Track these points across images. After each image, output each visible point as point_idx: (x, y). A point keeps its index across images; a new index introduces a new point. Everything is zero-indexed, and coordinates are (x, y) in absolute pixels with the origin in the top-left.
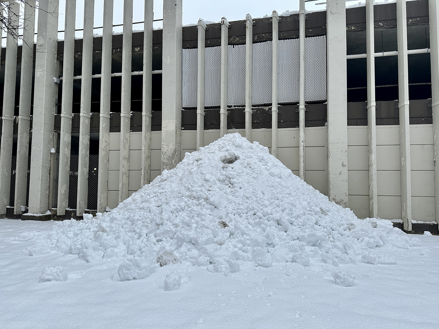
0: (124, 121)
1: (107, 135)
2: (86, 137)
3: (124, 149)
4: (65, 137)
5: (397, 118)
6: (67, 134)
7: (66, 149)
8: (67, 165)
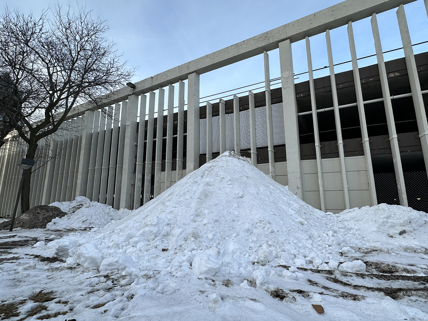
0: (167, 165)
1: (159, 173)
2: (149, 175)
3: (167, 182)
4: (138, 176)
5: (337, 153)
6: (139, 174)
7: (139, 183)
8: (140, 192)
